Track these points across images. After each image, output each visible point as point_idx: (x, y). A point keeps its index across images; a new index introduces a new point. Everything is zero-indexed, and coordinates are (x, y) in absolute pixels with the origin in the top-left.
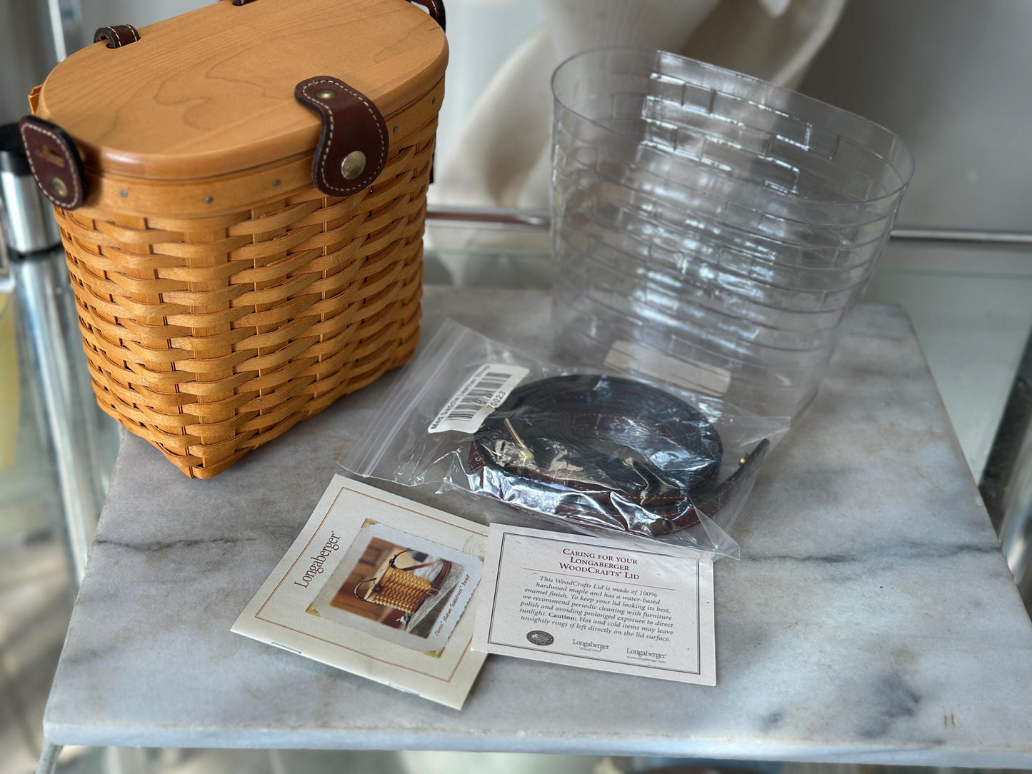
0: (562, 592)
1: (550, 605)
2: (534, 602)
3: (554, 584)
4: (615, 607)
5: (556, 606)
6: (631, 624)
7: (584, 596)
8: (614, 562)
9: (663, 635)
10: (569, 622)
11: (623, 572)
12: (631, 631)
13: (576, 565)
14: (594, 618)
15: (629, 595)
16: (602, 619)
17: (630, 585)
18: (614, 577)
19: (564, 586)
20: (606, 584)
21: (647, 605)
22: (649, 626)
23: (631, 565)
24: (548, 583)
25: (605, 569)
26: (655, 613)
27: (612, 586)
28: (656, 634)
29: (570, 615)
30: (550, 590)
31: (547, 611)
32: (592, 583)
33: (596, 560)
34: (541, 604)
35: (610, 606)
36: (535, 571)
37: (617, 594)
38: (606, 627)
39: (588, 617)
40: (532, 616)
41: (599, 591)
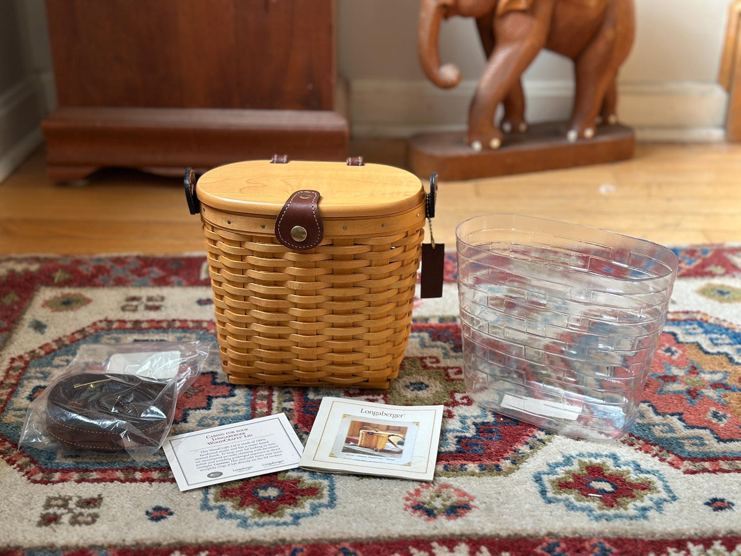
0: (215, 454)
1: (213, 461)
2: (203, 462)
3: (209, 452)
4: (246, 451)
5: (215, 460)
6: (259, 455)
7: (228, 452)
8: (236, 433)
9: (277, 454)
10: (226, 464)
11: (243, 436)
12: (260, 457)
13: (216, 441)
14: (238, 459)
15: (251, 444)
16: (243, 458)
17: (250, 440)
18: (239, 440)
19: (215, 451)
20: (237, 444)
21: (263, 445)
22: (268, 453)
23: (245, 432)
24: (206, 453)
25: (233, 438)
26: (268, 446)
27: (240, 443)
28: (273, 454)
29: (226, 461)
30: (209, 456)
31: (213, 464)
32: (229, 445)
33: (226, 435)
34: (207, 462)
35: (244, 451)
36: (196, 451)
37: (244, 446)
38: (246, 460)
39: (234, 459)
40: (205, 468)
41: (235, 447)
